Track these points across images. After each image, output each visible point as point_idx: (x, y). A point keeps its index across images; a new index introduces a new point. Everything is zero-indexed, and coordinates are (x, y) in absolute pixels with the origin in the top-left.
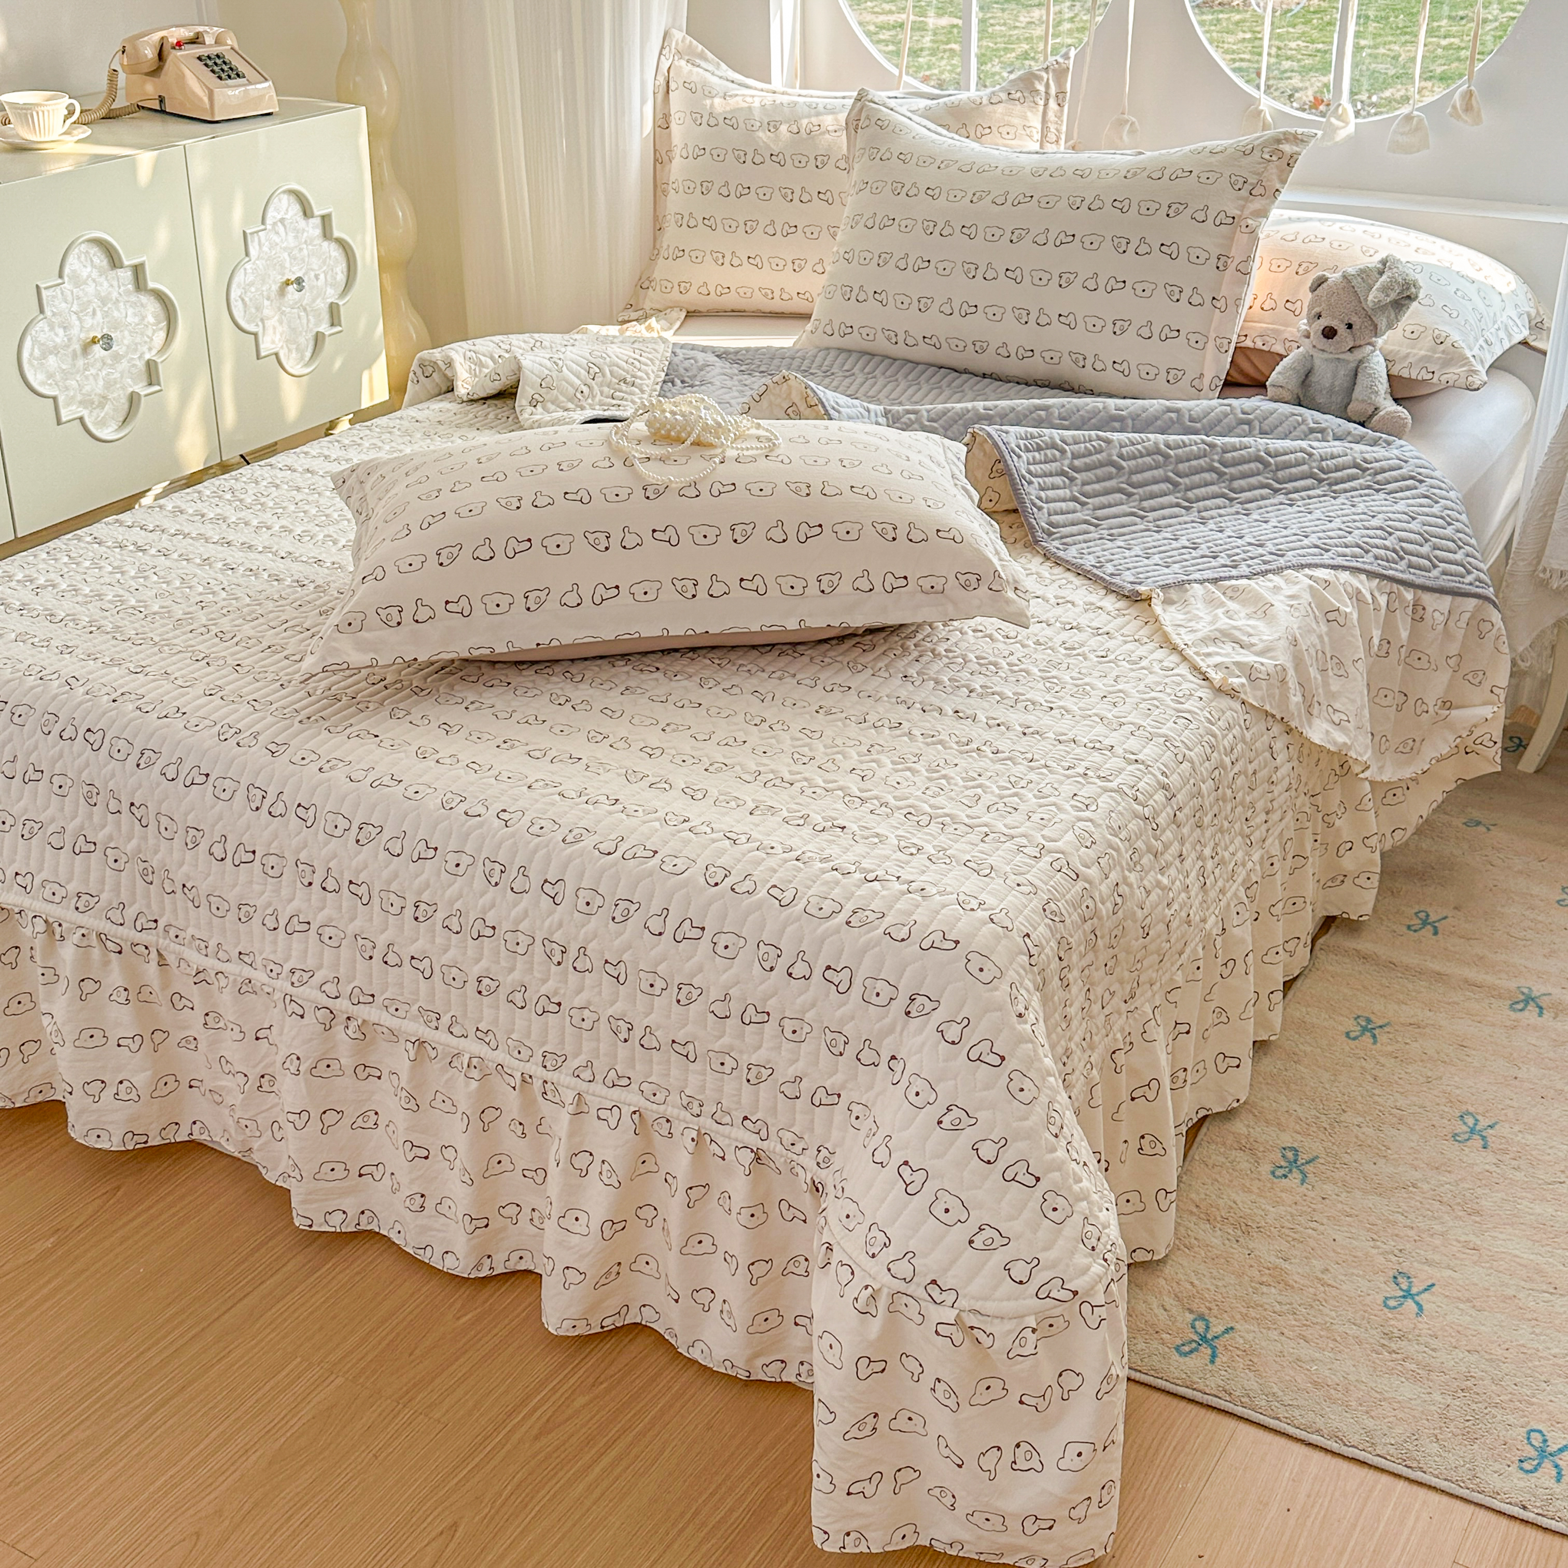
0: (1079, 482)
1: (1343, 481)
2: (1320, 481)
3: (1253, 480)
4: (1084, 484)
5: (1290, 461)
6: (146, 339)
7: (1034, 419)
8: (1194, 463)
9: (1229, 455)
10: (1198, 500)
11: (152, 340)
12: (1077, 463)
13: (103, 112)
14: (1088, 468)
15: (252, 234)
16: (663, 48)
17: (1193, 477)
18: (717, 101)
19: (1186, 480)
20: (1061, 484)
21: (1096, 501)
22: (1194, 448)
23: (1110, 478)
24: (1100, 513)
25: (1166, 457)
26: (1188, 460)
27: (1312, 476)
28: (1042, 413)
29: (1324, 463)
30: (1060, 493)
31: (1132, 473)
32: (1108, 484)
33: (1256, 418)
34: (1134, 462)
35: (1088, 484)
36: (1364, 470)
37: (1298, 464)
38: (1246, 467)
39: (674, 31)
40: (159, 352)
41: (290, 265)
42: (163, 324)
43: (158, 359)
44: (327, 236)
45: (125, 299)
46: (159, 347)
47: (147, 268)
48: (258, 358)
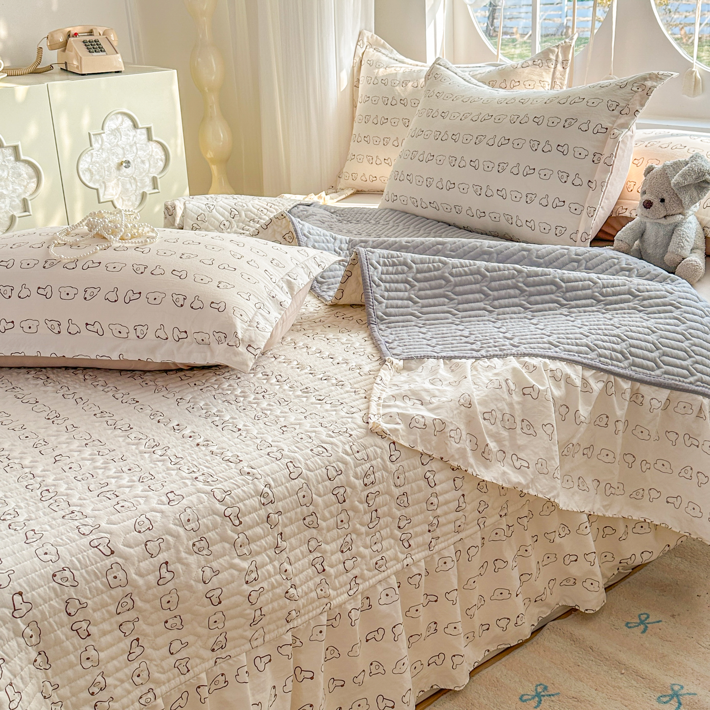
0: (416, 288)
1: (616, 303)
2: (599, 301)
3: (546, 297)
4: (420, 290)
5: (578, 286)
6: (22, 187)
7: (434, 250)
8: (503, 282)
9: (531, 279)
10: (501, 307)
11: (26, 187)
12: (419, 276)
13: (31, 70)
14: (426, 280)
15: (93, 135)
16: (358, 41)
17: (501, 292)
18: (381, 70)
19: (495, 293)
20: (404, 289)
21: (426, 301)
22: (506, 272)
23: (440, 287)
24: (425, 310)
25: (484, 276)
26: (500, 280)
27: (593, 297)
28: (440, 246)
29: (604, 290)
30: (401, 294)
31: (456, 285)
32: (437, 291)
33: (584, 258)
34: (459, 278)
35: (423, 290)
36: (635, 296)
37: (584, 288)
38: (542, 288)
39: (365, 31)
40: (31, 195)
41: (124, 154)
42: (35, 180)
43: (28, 199)
44: (150, 138)
45: (7, 164)
46: (31, 192)
47: (20, 148)
48: (99, 203)
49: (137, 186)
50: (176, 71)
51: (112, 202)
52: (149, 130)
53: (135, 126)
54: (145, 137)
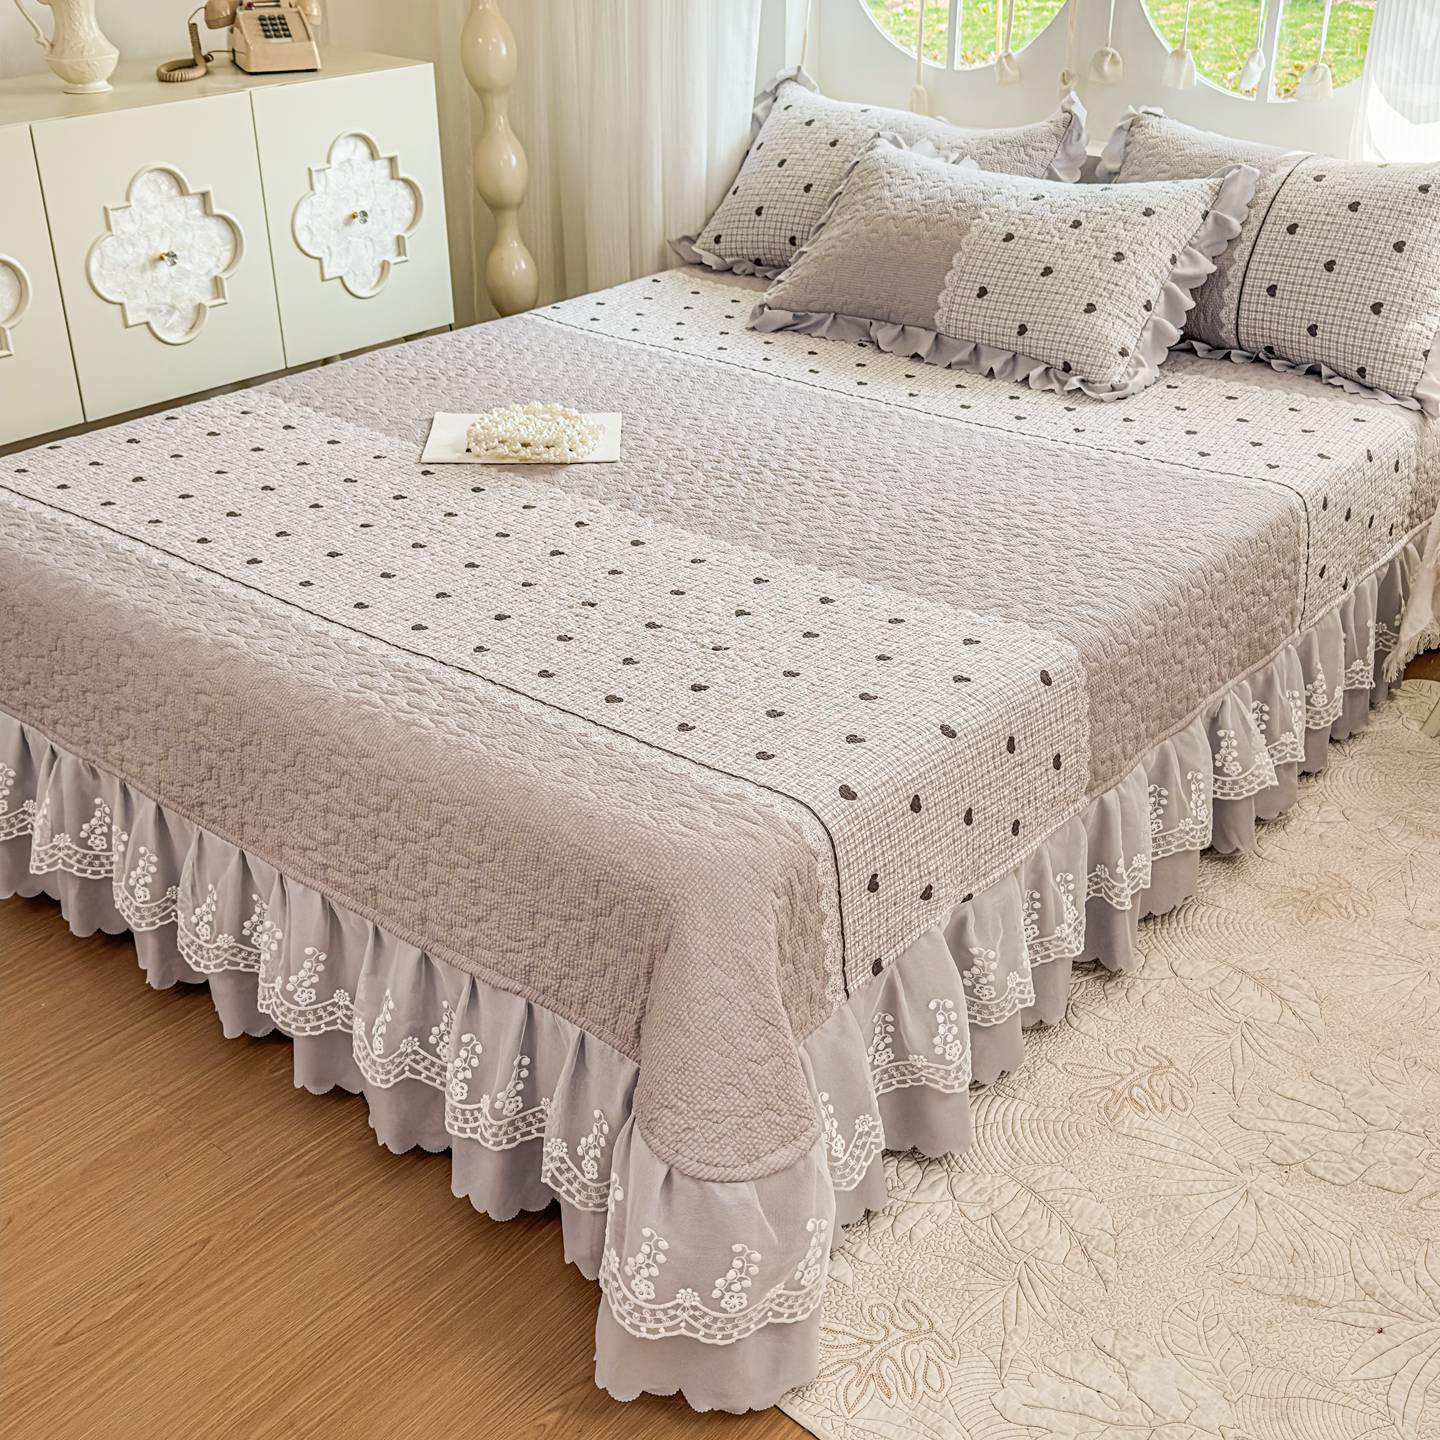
6: (213, 258)
11: (219, 259)
15: (317, 171)
40: (225, 270)
41: (357, 200)
42: (230, 246)
43: (224, 276)
44: (394, 176)
45: (192, 222)
46: (225, 266)
47: (212, 194)
48: (323, 280)
49: (374, 251)
50: (431, 65)
51: (341, 278)
52: (392, 160)
53: (374, 155)
54: (386, 172)
